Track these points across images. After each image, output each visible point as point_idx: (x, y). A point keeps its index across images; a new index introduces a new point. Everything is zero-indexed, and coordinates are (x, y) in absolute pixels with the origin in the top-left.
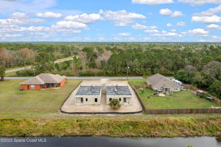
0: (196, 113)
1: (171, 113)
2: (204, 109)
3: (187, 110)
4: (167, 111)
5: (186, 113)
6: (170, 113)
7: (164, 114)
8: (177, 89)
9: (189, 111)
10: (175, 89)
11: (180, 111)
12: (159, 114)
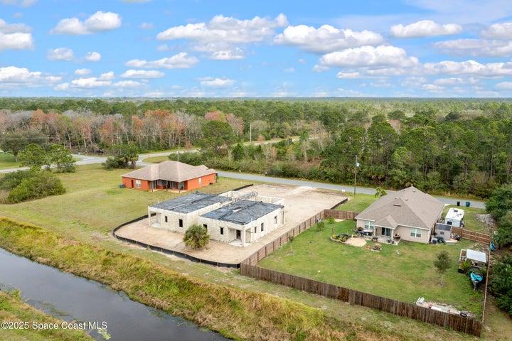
0: (356, 303)
1: (293, 286)
2: (381, 299)
3: (332, 287)
4: (284, 279)
5: (331, 296)
6: (289, 286)
7: (276, 283)
8: (419, 236)
9: (337, 294)
10: (413, 234)
11: (315, 285)
12: (265, 280)
